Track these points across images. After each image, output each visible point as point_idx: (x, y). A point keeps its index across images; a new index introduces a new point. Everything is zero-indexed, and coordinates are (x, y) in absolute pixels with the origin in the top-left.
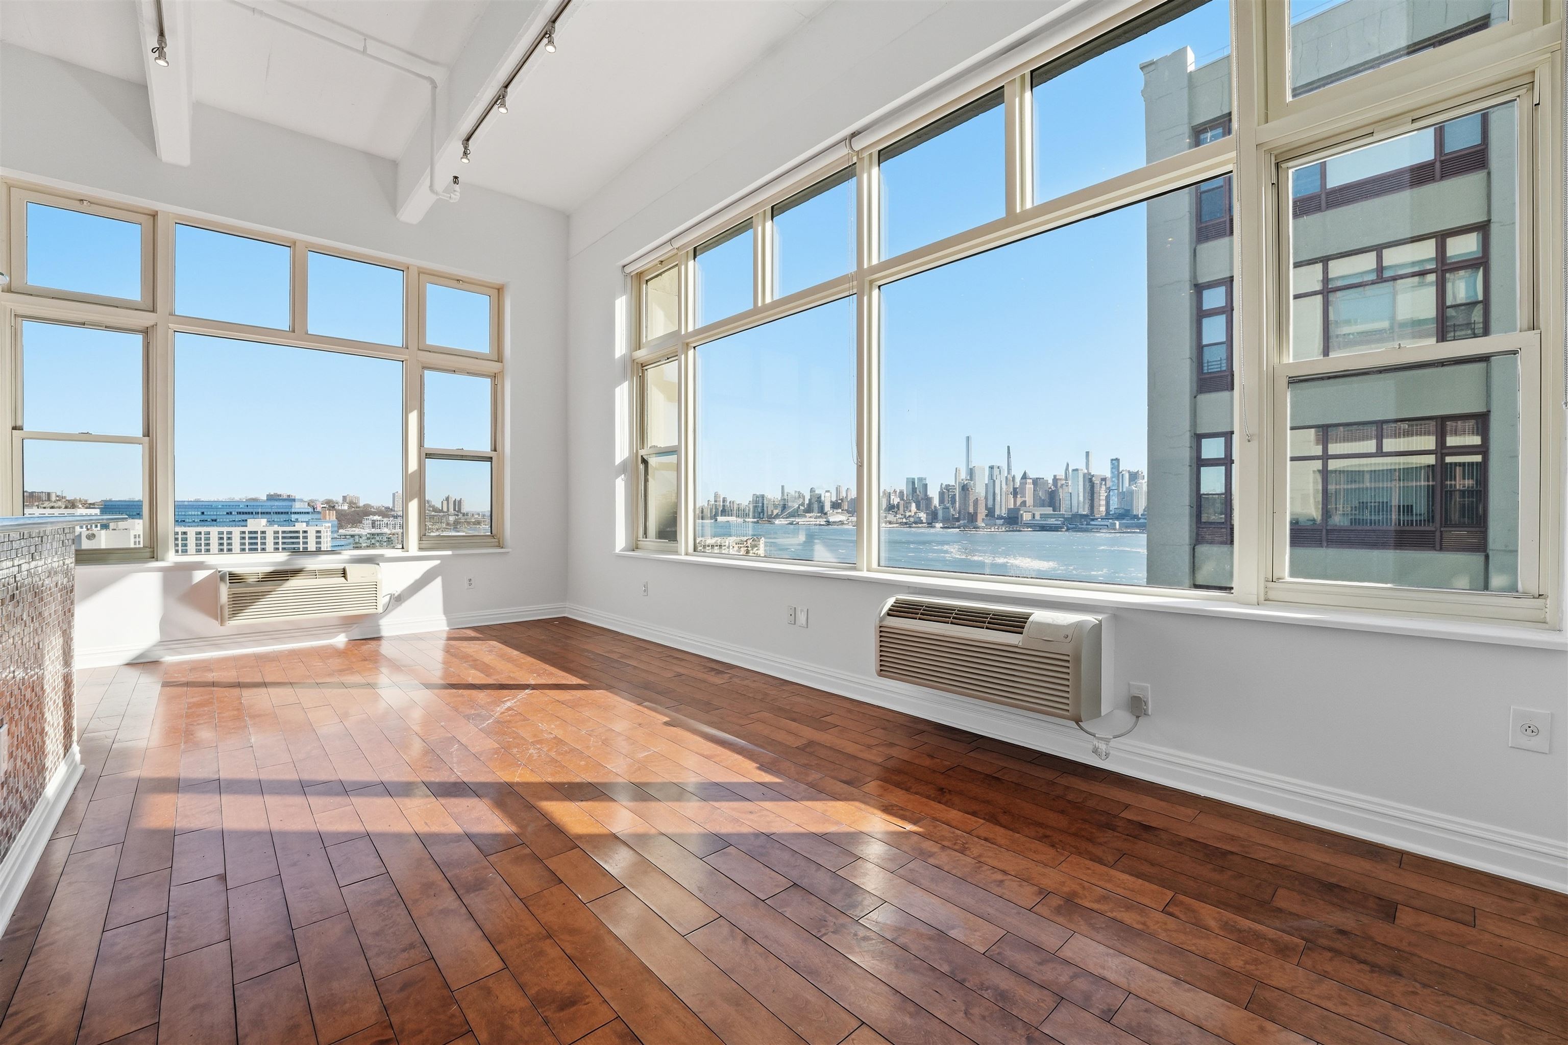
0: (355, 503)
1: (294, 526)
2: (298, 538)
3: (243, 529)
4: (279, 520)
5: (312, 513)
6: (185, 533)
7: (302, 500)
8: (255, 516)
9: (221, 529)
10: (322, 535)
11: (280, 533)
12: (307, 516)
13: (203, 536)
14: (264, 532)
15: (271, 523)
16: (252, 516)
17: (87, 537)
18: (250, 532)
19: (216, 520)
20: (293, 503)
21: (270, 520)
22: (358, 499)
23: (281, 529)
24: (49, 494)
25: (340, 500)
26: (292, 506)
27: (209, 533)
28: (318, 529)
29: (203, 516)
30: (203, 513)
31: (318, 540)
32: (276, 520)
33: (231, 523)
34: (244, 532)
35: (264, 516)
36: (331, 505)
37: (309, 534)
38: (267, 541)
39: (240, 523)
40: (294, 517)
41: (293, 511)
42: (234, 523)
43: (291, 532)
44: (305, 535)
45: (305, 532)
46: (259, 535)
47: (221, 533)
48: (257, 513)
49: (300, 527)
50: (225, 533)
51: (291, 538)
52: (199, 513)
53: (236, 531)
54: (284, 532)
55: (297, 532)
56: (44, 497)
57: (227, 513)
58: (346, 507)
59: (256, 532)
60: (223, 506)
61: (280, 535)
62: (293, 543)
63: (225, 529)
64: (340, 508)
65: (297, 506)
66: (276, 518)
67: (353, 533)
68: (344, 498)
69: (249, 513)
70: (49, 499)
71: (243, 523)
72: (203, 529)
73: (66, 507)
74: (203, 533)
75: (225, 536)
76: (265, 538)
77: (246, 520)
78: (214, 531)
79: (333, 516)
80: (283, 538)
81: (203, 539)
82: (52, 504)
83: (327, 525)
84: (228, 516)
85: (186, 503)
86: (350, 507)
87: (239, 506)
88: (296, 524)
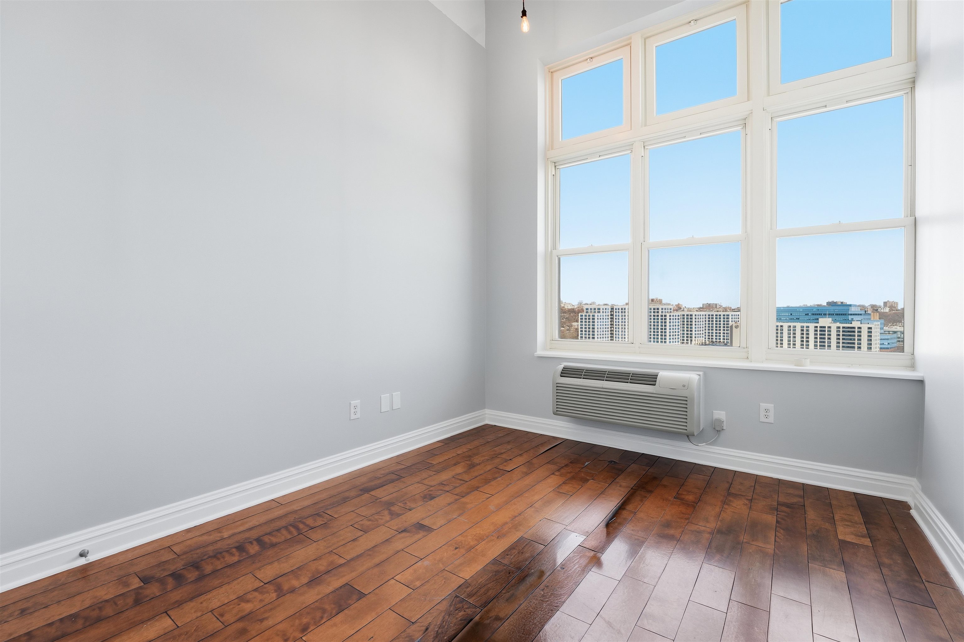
0: (895, 307)
1: (851, 323)
2: (854, 332)
3: (816, 325)
4: (839, 319)
5: (864, 314)
6: (782, 326)
7: (855, 306)
8: (824, 316)
9: (803, 324)
10: (873, 330)
11: (841, 328)
12: (859, 316)
13: (792, 328)
14: (829, 327)
15: (835, 321)
16: (821, 317)
17: (735, 327)
18: (821, 327)
19: (799, 319)
20: (850, 307)
21: (833, 319)
22: (897, 303)
23: (842, 325)
24: (716, 304)
25: (882, 305)
26: (849, 310)
27: (795, 327)
28: (870, 326)
29: (791, 316)
30: (791, 314)
31: (870, 334)
32: (837, 319)
33: (808, 321)
34: (816, 327)
35: (831, 316)
36: (875, 308)
37: (862, 330)
38: (832, 333)
39: (813, 321)
40: (850, 317)
41: (849, 313)
42: (809, 321)
43: (849, 328)
44: (859, 330)
45: (860, 328)
46: (826, 329)
47: (802, 327)
48: (825, 314)
49: (855, 324)
50: (805, 327)
51: (849, 332)
52: (790, 314)
53: (812, 326)
54: (843, 327)
55: (854, 328)
56: (714, 306)
57: (806, 314)
58: (887, 310)
59: (825, 327)
60: (803, 310)
61: (841, 330)
62: (850, 335)
63: (805, 325)
64: (882, 311)
65: (853, 310)
66: (838, 318)
67: (895, 330)
68: (885, 303)
69: (819, 314)
70: (716, 307)
71: (816, 321)
72: (792, 324)
73: (723, 311)
74: (792, 327)
75: (805, 329)
76: (830, 331)
77: (818, 319)
78: (798, 325)
79: (877, 316)
80: (843, 331)
81: (792, 330)
82: (718, 310)
83: (876, 323)
84: (806, 316)
85: (782, 308)
86: (890, 310)
87: (813, 310)
88: (853, 322)
